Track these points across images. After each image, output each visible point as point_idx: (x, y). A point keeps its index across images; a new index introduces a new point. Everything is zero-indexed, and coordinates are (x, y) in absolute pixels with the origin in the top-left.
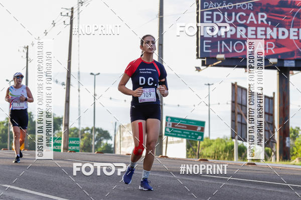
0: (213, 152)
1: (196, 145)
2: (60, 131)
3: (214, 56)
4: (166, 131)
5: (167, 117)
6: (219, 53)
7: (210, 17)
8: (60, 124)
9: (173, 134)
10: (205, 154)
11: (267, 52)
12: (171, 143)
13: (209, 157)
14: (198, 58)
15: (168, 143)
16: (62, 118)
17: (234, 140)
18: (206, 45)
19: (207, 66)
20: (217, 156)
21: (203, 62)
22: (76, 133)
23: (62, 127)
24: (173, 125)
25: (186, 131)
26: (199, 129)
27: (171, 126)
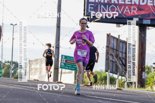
4: (61, 65)
5: (62, 56)
9: (66, 67)
10: (87, 81)
11: (132, 13)
12: (64, 73)
14: (85, 16)
15: (62, 73)
17: (107, 73)
18: (90, 7)
19: (91, 21)
21: (88, 18)
24: (66, 61)
25: (75, 65)
27: (64, 62)
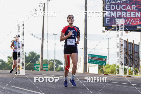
0: (111, 71)
1: (103, 67)
2: (39, 61)
3: (111, 26)
4: (88, 61)
5: (89, 54)
6: (113, 24)
7: (109, 7)
8: (39, 58)
9: (92, 62)
10: (107, 72)
11: (136, 23)
12: (91, 66)
13: (109, 73)
14: (103, 26)
15: (89, 66)
16: (40, 55)
18: (107, 20)
19: (108, 30)
20: (113, 73)
21: (106, 28)
22: (46, 62)
23: (40, 59)
24: (92, 58)
25: (98, 61)
26: (104, 60)
27: (91, 59)
